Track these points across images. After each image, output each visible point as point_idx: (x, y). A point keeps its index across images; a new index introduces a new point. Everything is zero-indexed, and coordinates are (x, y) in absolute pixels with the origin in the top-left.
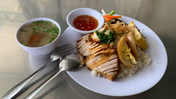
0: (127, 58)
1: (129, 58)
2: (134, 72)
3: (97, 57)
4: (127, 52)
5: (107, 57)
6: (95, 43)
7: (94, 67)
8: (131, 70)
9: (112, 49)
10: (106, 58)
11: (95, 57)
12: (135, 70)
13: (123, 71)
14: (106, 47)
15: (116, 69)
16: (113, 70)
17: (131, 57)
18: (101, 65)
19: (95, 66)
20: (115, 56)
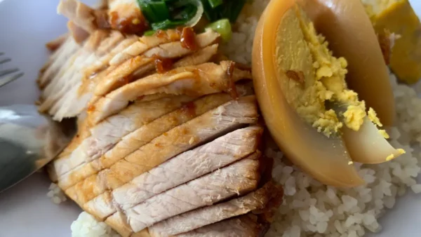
0: (324, 120)
1: (341, 119)
2: (370, 219)
3: (114, 120)
4: (323, 80)
5: (183, 117)
6: (116, 35)
7: (90, 195)
8: (350, 203)
9: (215, 59)
10: (177, 123)
11: (105, 124)
12: (379, 204)
13: (295, 212)
14: (174, 48)
15: (242, 208)
16: (219, 214)
17: (356, 112)
18: (139, 181)
19: (98, 189)
20: (242, 111)
